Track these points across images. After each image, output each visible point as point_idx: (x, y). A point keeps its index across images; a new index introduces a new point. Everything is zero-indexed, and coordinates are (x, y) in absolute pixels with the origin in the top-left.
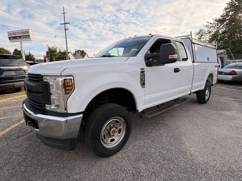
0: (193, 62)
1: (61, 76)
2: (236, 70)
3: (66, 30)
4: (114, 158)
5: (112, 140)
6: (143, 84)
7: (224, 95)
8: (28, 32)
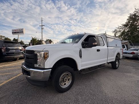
0: (108, 47)
1: (43, 51)
2: (135, 52)
3: (42, 29)
4: (65, 93)
5: (65, 84)
6: (81, 56)
7: (128, 65)
8: (22, 30)
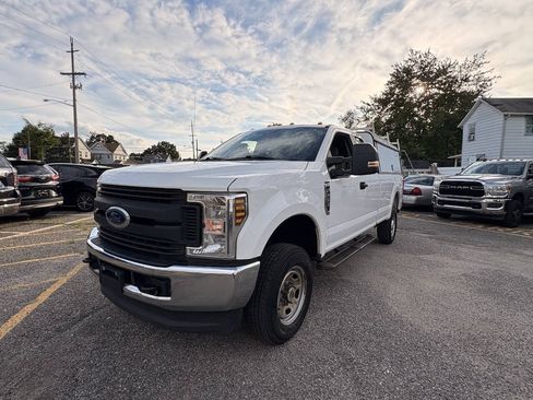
1: (228, 193)
2: (421, 187)
5: (288, 311)
6: (328, 208)
